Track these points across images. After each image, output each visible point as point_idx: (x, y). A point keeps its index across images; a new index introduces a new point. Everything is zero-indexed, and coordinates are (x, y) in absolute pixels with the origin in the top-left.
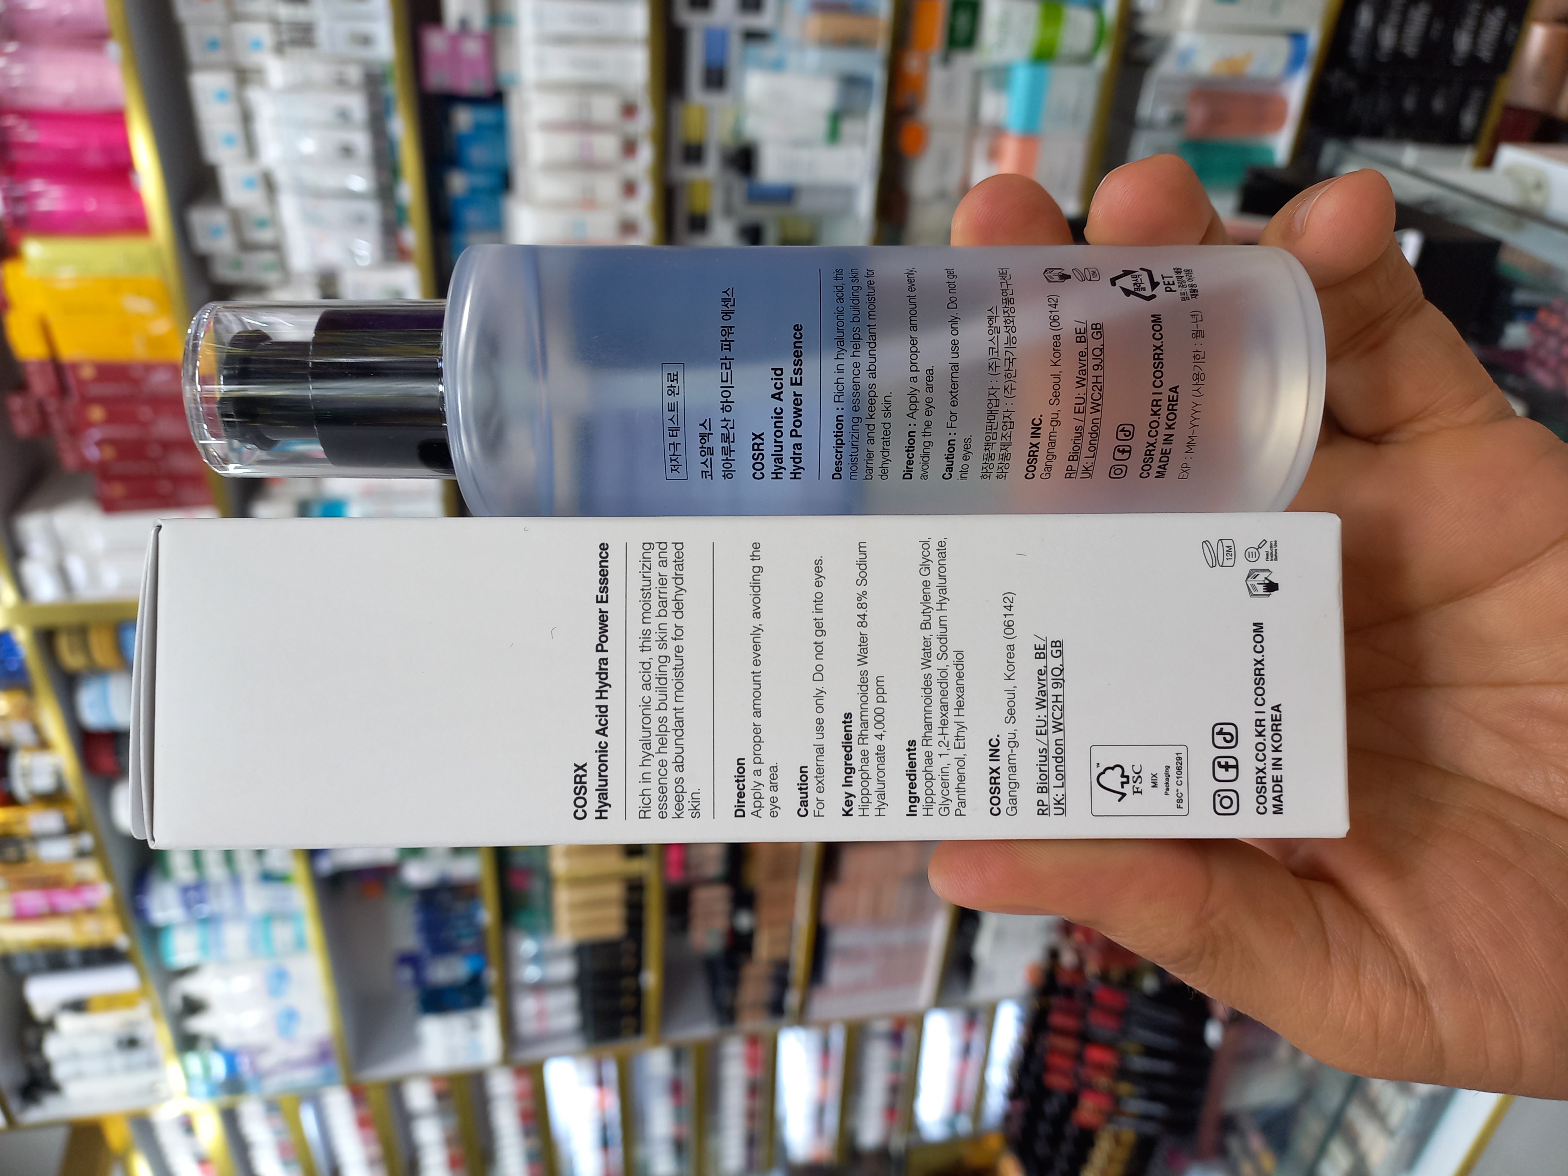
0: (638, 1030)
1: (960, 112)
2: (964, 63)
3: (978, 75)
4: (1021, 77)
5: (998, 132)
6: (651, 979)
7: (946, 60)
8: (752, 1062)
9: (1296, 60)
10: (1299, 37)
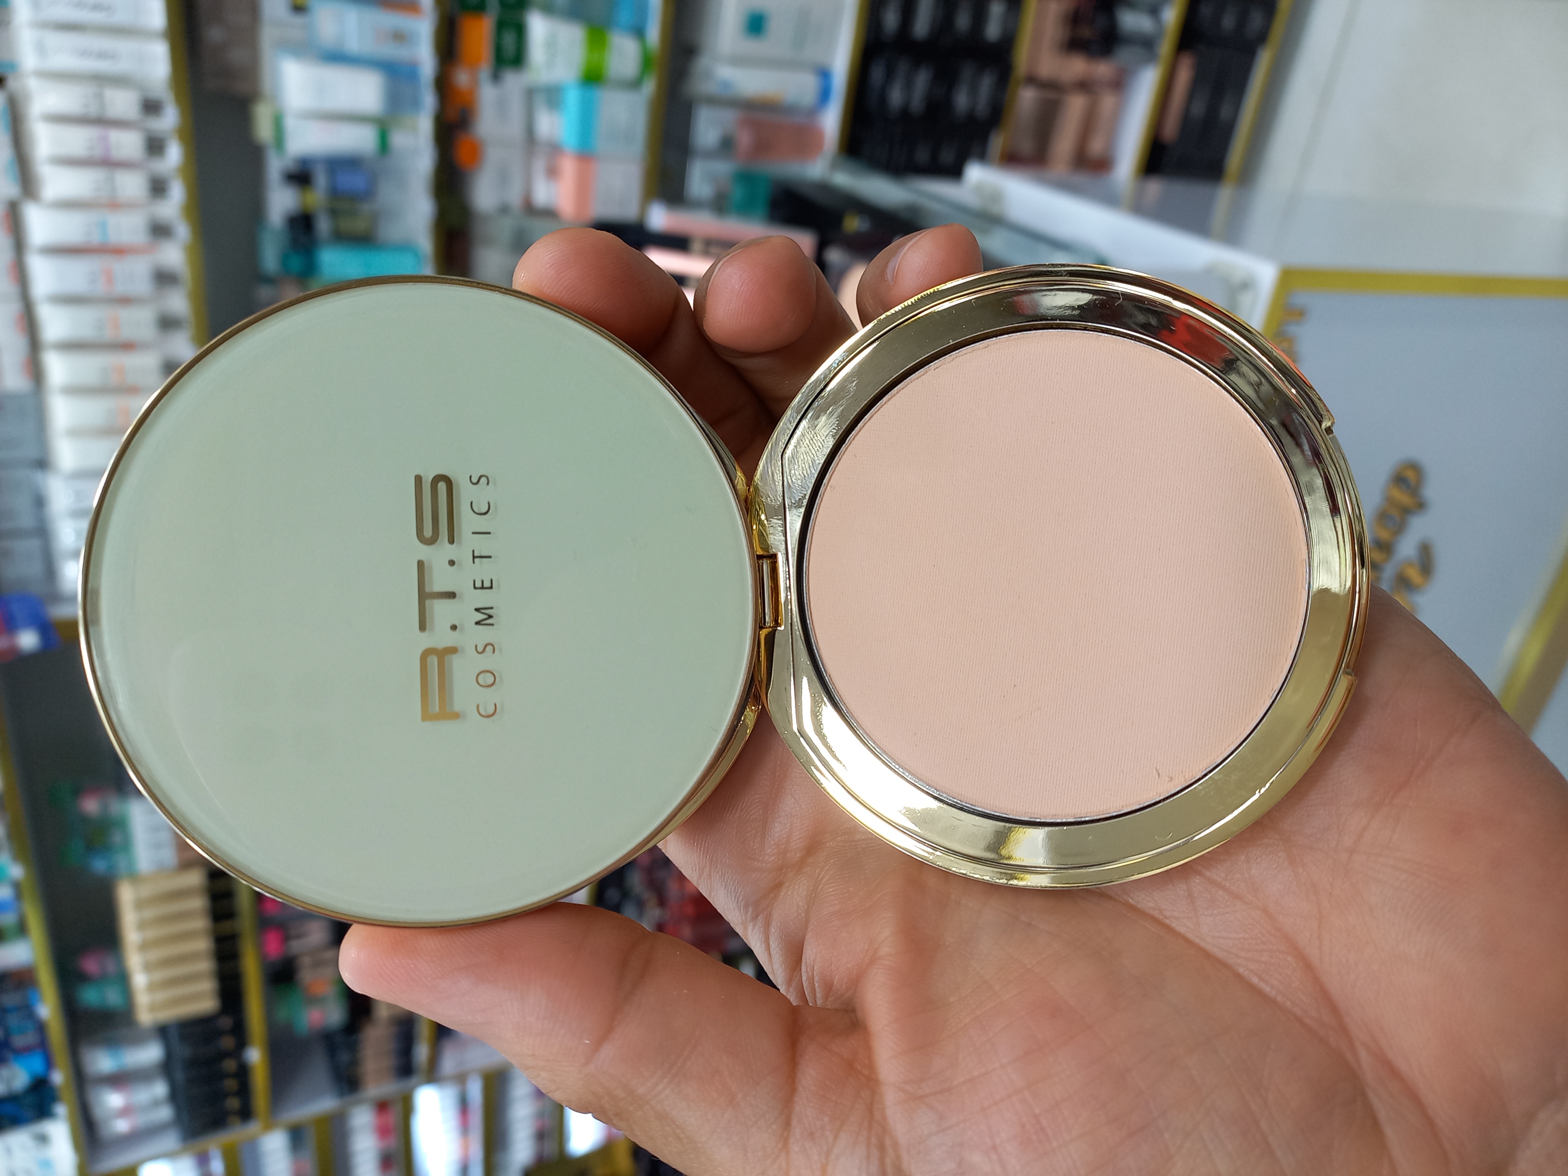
0: (246, 1114)
1: (515, 129)
2: (513, 82)
3: (531, 94)
4: (572, 97)
5: (555, 149)
6: (255, 1055)
7: (496, 77)
8: (383, 1131)
9: (825, 94)
10: (824, 74)
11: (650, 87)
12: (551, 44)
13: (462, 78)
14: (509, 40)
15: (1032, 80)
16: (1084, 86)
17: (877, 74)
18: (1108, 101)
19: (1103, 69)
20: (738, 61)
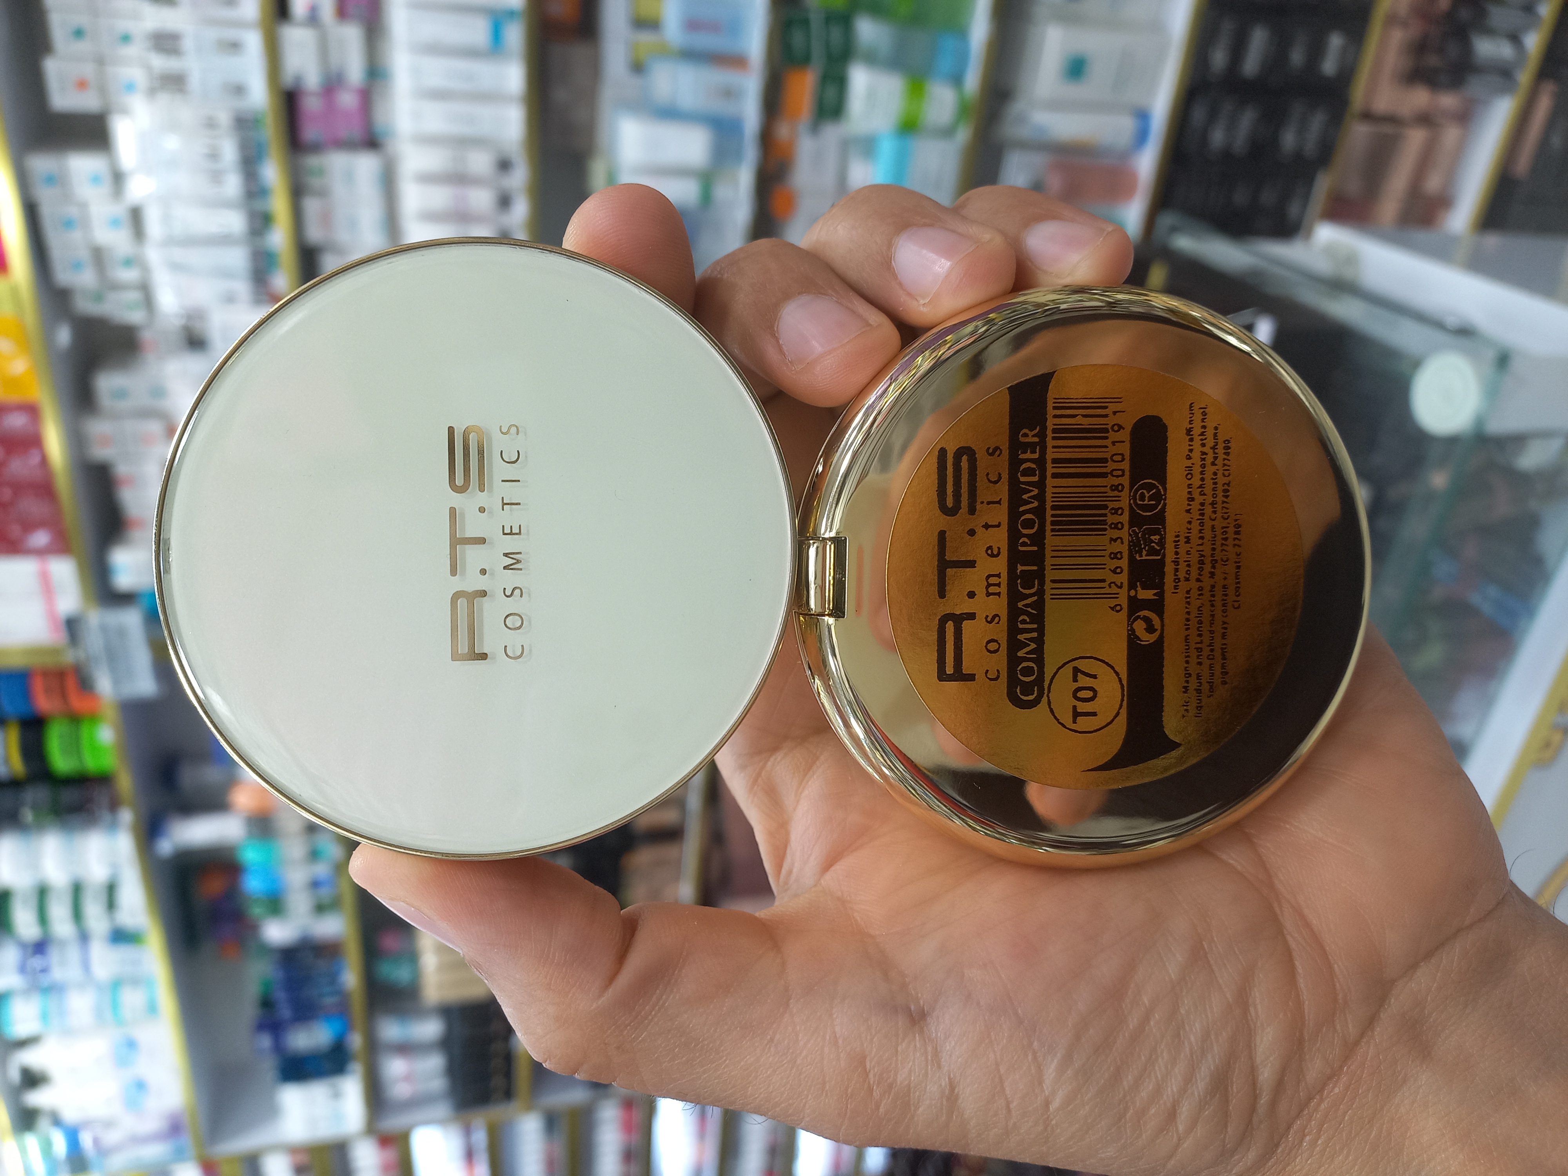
0: (508, 1095)
1: (829, 179)
2: (832, 133)
3: (846, 145)
4: (887, 148)
7: (815, 129)
8: (628, 1127)
9: (1142, 136)
10: (1143, 116)
11: (963, 135)
12: (871, 95)
13: (783, 131)
14: (831, 92)
15: (1367, 116)
16: (1426, 119)
17: (1199, 114)
18: (1451, 134)
19: (1448, 101)
20: (1057, 105)
